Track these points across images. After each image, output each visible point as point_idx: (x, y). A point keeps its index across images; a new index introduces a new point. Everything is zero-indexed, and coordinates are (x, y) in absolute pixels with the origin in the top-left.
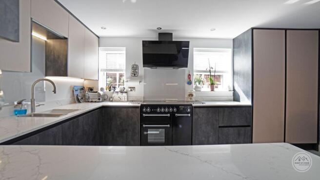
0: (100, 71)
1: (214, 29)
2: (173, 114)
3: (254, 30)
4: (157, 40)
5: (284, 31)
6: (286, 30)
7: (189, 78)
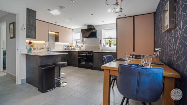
0: (73, 40)
1: (103, 22)
2: (87, 54)
3: (118, 19)
4: (87, 28)
5: (133, 17)
6: (134, 16)
7: (100, 42)
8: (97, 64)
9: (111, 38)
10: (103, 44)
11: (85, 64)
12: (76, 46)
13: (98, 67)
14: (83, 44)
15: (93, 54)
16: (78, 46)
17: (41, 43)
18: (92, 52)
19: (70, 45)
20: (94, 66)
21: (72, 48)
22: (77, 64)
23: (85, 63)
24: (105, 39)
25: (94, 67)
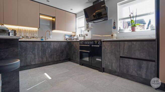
0: (77, 28)
7: (114, 24)
8: (109, 64)
9: (135, 15)
10: (118, 29)
11: (88, 60)
12: (80, 35)
13: (110, 68)
14: (88, 31)
15: (101, 44)
16: (82, 35)
17: (31, 30)
18: (100, 40)
19: (73, 34)
20: (103, 66)
21: (75, 37)
22: (78, 59)
23: (88, 58)
24: (122, 21)
25: (103, 68)
